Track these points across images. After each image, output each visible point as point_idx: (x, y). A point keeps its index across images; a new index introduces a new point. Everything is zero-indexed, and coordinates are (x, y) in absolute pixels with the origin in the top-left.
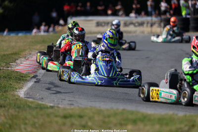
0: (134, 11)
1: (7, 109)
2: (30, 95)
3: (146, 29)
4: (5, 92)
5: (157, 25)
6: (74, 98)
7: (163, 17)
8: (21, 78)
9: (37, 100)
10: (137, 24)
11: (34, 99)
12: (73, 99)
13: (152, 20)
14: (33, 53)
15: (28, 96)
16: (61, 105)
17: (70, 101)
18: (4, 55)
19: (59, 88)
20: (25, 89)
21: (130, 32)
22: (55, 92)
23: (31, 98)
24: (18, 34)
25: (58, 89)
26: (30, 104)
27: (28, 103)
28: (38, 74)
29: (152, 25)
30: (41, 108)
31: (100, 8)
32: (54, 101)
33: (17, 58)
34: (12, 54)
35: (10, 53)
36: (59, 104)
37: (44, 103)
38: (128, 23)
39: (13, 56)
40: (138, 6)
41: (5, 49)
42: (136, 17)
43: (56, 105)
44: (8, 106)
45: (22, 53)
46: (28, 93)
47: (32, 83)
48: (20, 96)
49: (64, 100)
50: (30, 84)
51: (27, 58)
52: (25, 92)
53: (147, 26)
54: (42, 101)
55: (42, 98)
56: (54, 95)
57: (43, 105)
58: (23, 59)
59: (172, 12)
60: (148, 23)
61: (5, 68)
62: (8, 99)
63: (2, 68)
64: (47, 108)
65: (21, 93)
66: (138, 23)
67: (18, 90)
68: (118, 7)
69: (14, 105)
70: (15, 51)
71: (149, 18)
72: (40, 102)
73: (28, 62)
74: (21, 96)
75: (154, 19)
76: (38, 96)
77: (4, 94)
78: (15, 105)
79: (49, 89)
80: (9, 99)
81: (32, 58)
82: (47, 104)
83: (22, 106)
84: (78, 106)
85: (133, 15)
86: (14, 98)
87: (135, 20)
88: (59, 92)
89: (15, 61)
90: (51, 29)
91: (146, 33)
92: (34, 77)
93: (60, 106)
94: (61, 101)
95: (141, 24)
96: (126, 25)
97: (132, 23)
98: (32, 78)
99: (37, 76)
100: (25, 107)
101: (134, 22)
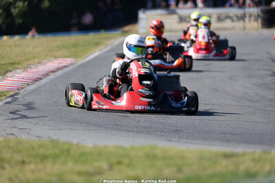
10: (235, 18)
21: (226, 29)
38: (223, 16)
53: (250, 20)
60: (250, 16)
66: (237, 17)
95: (242, 18)
96: (220, 19)
97: (228, 17)
101: (231, 15)
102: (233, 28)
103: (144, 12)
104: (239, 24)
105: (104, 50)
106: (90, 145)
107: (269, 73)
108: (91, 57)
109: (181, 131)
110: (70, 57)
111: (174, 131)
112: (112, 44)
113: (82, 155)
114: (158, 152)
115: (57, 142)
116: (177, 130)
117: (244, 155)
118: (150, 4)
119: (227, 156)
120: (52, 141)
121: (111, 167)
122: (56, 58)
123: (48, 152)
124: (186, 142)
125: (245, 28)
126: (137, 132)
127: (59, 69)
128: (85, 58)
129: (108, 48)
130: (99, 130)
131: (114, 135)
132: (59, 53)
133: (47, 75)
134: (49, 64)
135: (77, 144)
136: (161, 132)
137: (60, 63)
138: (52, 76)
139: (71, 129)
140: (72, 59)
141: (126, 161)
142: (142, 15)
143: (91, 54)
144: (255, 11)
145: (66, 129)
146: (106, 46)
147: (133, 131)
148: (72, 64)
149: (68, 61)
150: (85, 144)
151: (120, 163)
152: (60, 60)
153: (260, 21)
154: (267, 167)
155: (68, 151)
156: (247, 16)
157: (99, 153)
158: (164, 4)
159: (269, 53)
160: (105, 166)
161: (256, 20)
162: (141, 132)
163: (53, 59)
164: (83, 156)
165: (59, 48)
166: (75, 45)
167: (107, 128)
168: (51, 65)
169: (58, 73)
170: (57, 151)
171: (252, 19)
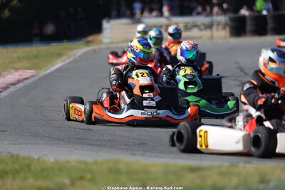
10: (202, 27)
38: (190, 24)
53: (217, 29)
60: (218, 25)
66: (204, 25)
87: (199, 22)
95: (209, 26)
96: (187, 28)
97: (195, 26)
101: (199, 24)
102: (201, 38)
103: (108, 22)
104: (207, 33)
105: (67, 62)
106: (52, 160)
107: (238, 83)
108: (53, 68)
109: (146, 144)
110: (31, 69)
111: (139, 144)
112: (75, 55)
113: (43, 170)
114: (122, 166)
115: (17, 157)
116: (142, 144)
117: (211, 168)
118: (114, 13)
119: (193, 170)
120: (12, 156)
121: (73, 183)
122: (17, 69)
123: (8, 168)
124: (151, 156)
125: (212, 37)
126: (100, 145)
127: (19, 81)
128: (46, 70)
129: (71, 59)
130: (61, 144)
131: (77, 149)
132: (19, 65)
133: (7, 87)
134: (9, 76)
135: (38, 159)
136: (126, 145)
137: (21, 75)
138: (12, 89)
139: (31, 144)
140: (33, 71)
141: (88, 176)
142: (106, 25)
143: (54, 65)
144: (222, 19)
145: (27, 144)
146: (69, 57)
147: (97, 145)
148: (33, 76)
149: (29, 73)
150: (46, 158)
151: (82, 178)
152: (20, 72)
153: (228, 29)
154: (235, 181)
155: (29, 166)
156: (215, 24)
157: (61, 168)
158: (128, 12)
159: (237, 63)
160: (67, 181)
161: (224, 28)
162: (105, 146)
163: (13, 71)
164: (45, 172)
165: (19, 59)
166: (36, 57)
167: (69, 142)
168: (12, 77)
169: (19, 86)
170: (17, 166)
171: (220, 27)
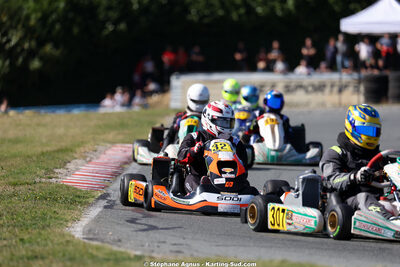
0: (303, 63)
1: (47, 261)
2: (94, 234)
3: (329, 98)
4: (43, 228)
5: (351, 89)
6: (184, 239)
7: (364, 73)
8: (77, 199)
9: (108, 242)
10: (310, 89)
11: (102, 241)
12: (181, 241)
13: (341, 79)
14: (100, 148)
15: (91, 236)
16: (158, 253)
17: (175, 244)
18: (43, 154)
19: (152, 219)
20: (85, 221)
21: (297, 105)
22: (146, 227)
23: (96, 239)
24: (69, 111)
25: (151, 222)
26: (95, 253)
27: (90, 251)
28: (110, 191)
29: (340, 91)
30: (118, 259)
31: (238, 56)
32: (143, 246)
33: (69, 159)
34: (58, 151)
35: (55, 148)
36: (153, 251)
37: (122, 249)
38: (293, 84)
39: (61, 155)
40: (312, 52)
41: (44, 140)
42: (309, 74)
43: (147, 254)
44: (51, 257)
45: (77, 150)
46: (90, 231)
47: (99, 210)
48: (73, 237)
49: (164, 242)
50: (95, 211)
51: (88, 159)
52: (85, 227)
53: (331, 91)
54: (119, 246)
55: (120, 241)
56: (144, 233)
57: (121, 253)
58: (79, 162)
59: (381, 63)
60: (332, 86)
61: (44, 180)
62: (49, 243)
63: (38, 180)
64: (129, 259)
65: (78, 230)
66: (313, 86)
67: (69, 224)
68: (274, 55)
69: (61, 254)
70: (63, 144)
71: (335, 77)
72: (115, 248)
73: (90, 167)
74: (76, 236)
75: (345, 77)
76: (110, 235)
77: (43, 232)
78: (64, 255)
79: (133, 221)
80: (52, 242)
81: (98, 158)
82: (129, 251)
83: (77, 255)
84: (192, 255)
85: (302, 70)
86: (63, 240)
87: (306, 81)
88: (153, 228)
89: (64, 164)
90: (137, 100)
91: (329, 105)
92: (103, 197)
93: (154, 255)
94: (156, 244)
95: (320, 88)
96: (288, 89)
97: (300, 86)
98: (98, 199)
99: (108, 195)
100: (85, 257)
101: (305, 84)
102: (307, 104)
103: (178, 78)
104: (315, 99)
142: (176, 82)
